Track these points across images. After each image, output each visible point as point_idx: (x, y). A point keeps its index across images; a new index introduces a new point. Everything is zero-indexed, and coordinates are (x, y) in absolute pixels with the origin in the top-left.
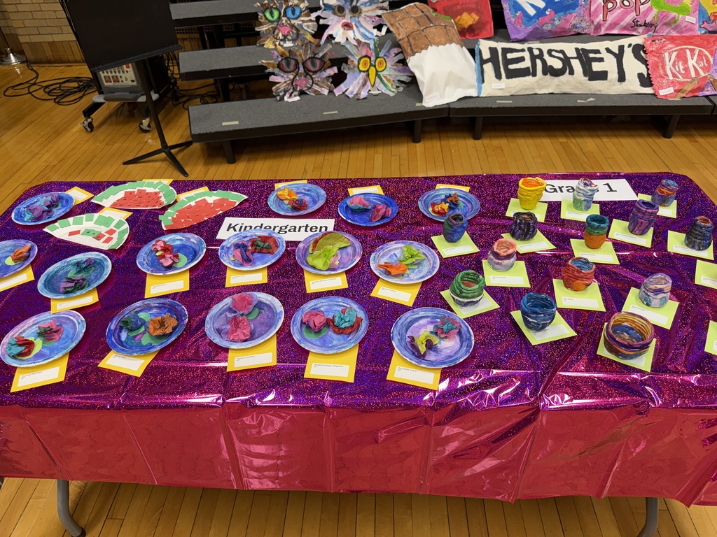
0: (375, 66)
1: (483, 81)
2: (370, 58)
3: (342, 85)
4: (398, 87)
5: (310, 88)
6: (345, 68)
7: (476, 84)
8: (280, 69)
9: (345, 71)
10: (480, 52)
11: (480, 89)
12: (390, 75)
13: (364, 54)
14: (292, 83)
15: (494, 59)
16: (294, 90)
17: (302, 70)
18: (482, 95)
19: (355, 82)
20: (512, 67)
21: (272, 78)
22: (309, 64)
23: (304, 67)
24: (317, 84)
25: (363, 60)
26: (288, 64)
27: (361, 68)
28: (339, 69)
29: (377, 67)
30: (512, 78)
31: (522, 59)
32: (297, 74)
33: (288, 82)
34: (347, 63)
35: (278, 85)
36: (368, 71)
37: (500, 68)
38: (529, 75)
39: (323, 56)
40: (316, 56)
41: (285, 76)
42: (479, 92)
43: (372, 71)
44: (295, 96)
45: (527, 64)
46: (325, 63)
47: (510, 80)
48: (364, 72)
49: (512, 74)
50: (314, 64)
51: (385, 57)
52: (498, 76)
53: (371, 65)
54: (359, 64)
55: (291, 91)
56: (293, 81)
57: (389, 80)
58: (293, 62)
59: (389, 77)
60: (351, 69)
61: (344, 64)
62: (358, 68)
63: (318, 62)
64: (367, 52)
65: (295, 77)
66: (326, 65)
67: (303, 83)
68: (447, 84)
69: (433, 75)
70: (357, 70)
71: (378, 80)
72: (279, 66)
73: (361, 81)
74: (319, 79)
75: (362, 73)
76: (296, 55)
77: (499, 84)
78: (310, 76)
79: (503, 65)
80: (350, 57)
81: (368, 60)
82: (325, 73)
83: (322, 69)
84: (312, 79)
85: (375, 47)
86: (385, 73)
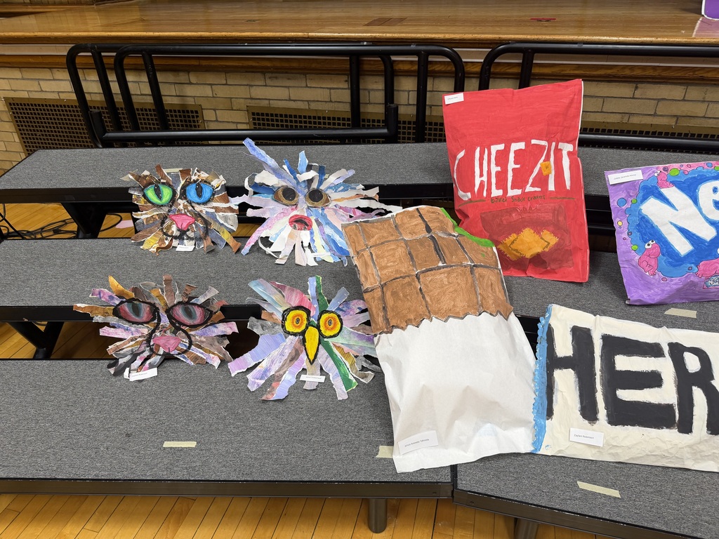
0: (318, 327)
1: (550, 413)
2: (308, 312)
3: (247, 356)
4: (363, 369)
5: (185, 352)
6: (253, 325)
7: (531, 417)
8: (120, 317)
9: (255, 330)
10: (550, 332)
11: (539, 433)
12: (348, 345)
13: (294, 304)
14: (148, 341)
15: (580, 361)
16: (153, 352)
17: (165, 321)
18: (543, 451)
19: (275, 353)
20: (625, 395)
21: (105, 332)
22: (179, 313)
23: (170, 317)
24: (200, 347)
25: (292, 313)
26: (137, 311)
27: (289, 327)
28: (242, 326)
29: (322, 328)
30: (624, 423)
31: (653, 380)
32: (157, 327)
33: (139, 339)
34: (258, 317)
35: (118, 344)
36: (303, 333)
37: (594, 391)
38: (669, 426)
39: (207, 302)
40: (193, 301)
41: (133, 329)
42: (538, 442)
43: (312, 335)
44: (151, 366)
45: (666, 394)
46: (212, 313)
47: (619, 428)
48: (295, 334)
49: (624, 415)
50: (190, 314)
51: (340, 313)
52: (589, 412)
53: (309, 324)
54: (284, 319)
55: (146, 354)
56: (150, 337)
57: (346, 355)
58: (145, 309)
59: (346, 349)
60: (268, 328)
61: (252, 319)
62: (283, 326)
63: (198, 312)
64: (302, 300)
65: (153, 331)
66: (214, 316)
67: (168, 342)
68: (457, 414)
69: (424, 393)
70: (281, 330)
71: (322, 351)
72: (117, 312)
73: (287, 352)
74: (203, 339)
75: (291, 337)
76: (150, 297)
77: (590, 433)
78: (185, 332)
79: (603, 385)
80: (265, 306)
81: (304, 315)
82: (215, 329)
83: (208, 321)
84: (189, 337)
85: (319, 294)
86: (338, 340)
